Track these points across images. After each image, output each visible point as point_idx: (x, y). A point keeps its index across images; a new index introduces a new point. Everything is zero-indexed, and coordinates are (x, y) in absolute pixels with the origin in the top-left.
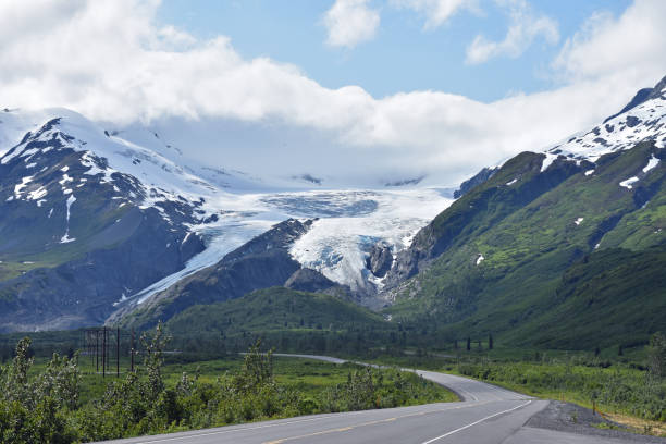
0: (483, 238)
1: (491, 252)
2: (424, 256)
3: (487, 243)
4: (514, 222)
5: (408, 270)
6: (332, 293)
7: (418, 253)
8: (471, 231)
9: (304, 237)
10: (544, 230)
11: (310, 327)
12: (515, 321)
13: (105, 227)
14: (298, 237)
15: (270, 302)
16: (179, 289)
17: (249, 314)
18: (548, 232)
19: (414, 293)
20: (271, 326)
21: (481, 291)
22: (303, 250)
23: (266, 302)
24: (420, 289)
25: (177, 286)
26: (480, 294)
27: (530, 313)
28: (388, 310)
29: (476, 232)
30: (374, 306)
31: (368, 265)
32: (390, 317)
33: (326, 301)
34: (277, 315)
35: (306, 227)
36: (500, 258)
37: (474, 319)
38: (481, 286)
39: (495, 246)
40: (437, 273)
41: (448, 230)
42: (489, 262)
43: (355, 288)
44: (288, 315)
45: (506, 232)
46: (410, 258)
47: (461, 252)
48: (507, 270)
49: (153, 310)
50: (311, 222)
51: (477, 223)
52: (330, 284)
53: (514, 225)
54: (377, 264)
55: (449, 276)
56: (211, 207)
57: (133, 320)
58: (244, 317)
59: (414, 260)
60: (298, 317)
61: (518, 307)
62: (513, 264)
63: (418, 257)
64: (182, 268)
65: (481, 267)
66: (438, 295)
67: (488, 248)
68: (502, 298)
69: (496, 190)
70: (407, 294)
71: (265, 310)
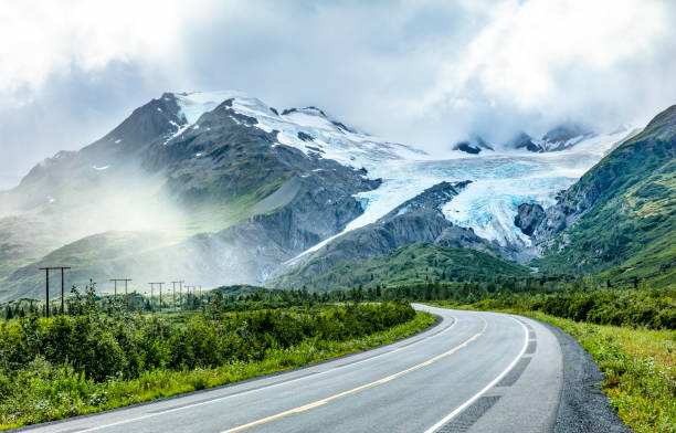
0: (633, 190)
1: (641, 204)
2: (573, 211)
3: (636, 194)
4: (664, 172)
5: (557, 225)
6: (479, 247)
7: (567, 208)
8: (621, 184)
9: (455, 198)
11: (451, 280)
13: (268, 195)
14: (449, 199)
15: (413, 257)
16: (331, 248)
17: (391, 269)
19: (562, 247)
21: (631, 240)
22: (456, 211)
23: (410, 257)
24: (568, 242)
25: (328, 246)
26: (630, 243)
28: (536, 262)
29: (625, 185)
30: (522, 259)
31: (517, 222)
32: (536, 270)
33: (470, 255)
34: (419, 269)
35: (457, 189)
36: (651, 208)
37: (622, 267)
38: (630, 236)
39: (646, 197)
40: (586, 227)
41: (597, 185)
42: (639, 213)
43: (503, 244)
44: (431, 269)
45: (657, 182)
46: (558, 213)
47: (610, 205)
48: (658, 219)
49: (305, 269)
50: (462, 185)
51: (626, 176)
52: (478, 240)
53: (665, 176)
54: (526, 221)
55: (597, 228)
56: (372, 176)
57: (285, 279)
58: (386, 273)
59: (563, 215)
60: (441, 271)
61: (670, 252)
62: (665, 212)
63: (567, 212)
64: (340, 231)
65: (630, 218)
66: (586, 247)
67: (638, 199)
68: (652, 247)
69: (645, 143)
70: (555, 248)
71: (408, 265)
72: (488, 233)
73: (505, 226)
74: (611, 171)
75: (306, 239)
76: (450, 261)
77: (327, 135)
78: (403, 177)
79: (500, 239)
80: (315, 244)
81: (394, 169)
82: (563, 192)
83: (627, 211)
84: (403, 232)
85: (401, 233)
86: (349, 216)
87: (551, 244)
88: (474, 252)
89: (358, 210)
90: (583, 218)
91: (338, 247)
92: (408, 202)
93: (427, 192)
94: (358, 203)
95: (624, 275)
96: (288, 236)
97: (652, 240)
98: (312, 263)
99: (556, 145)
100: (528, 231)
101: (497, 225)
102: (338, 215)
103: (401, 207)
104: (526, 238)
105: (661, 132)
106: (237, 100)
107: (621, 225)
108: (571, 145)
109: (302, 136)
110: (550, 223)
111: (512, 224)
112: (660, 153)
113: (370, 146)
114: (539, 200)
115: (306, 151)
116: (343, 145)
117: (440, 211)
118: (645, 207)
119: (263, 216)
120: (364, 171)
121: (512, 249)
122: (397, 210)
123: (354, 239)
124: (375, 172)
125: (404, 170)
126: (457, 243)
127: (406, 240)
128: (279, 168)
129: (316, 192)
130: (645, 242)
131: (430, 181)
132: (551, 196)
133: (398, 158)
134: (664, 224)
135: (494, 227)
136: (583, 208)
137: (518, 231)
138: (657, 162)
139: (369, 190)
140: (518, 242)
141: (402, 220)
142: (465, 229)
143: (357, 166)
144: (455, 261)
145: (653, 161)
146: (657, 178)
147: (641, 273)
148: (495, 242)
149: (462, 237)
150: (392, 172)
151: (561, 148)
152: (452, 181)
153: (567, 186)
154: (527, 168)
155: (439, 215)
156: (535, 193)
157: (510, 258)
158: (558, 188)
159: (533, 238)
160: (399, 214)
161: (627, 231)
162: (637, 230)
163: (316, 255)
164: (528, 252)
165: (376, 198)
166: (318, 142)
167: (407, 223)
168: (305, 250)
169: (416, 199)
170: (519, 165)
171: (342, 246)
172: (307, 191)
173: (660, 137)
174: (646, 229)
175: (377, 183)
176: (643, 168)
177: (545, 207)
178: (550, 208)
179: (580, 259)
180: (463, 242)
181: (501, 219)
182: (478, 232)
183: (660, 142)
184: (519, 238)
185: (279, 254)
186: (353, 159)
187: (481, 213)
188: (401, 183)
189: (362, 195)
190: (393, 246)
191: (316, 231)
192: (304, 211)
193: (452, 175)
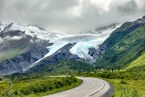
0: (117, 44)
1: (119, 47)
2: (103, 50)
3: (118, 45)
4: (125, 39)
5: (99, 53)
6: (80, 60)
7: (101, 49)
8: (114, 42)
9: (73, 48)
10: (133, 41)
11: (73, 69)
12: (126, 64)
13: (23, 48)
14: (71, 48)
15: (63, 64)
16: (41, 62)
17: (58, 67)
18: (134, 41)
19: (101, 59)
20: (63, 69)
21: (117, 57)
22: (73, 51)
23: (62, 64)
24: (102, 58)
25: (40, 61)
26: (117, 58)
27: (130, 61)
28: (94, 63)
29: (115, 43)
30: (91, 63)
31: (89, 53)
32: (95, 65)
33: (78, 62)
34: (65, 67)
35: (73, 45)
36: (122, 49)
37: (115, 64)
38: (117, 56)
39: (121, 46)
40: (106, 54)
41: (109, 43)
42: (119, 50)
43: (86, 59)
44: (68, 66)
45: (123, 42)
46: (99, 50)
47: (112, 48)
48: (124, 51)
49: (35, 68)
50: (74, 44)
51: (116, 40)
52: (79, 58)
53: (125, 40)
54: (91, 52)
55: (109, 54)
56: (50, 42)
57: (30, 70)
58: (56, 68)
59: (101, 51)
60: (70, 67)
61: (127, 60)
62: (125, 50)
63: (101, 50)
64: (43, 57)
65: (117, 51)
66: (107, 59)
67: (119, 46)
68: (123, 58)
69: (120, 32)
70: (99, 59)
71: (62, 66)
72: (82, 56)
73: (86, 54)
74: (112, 39)
75: (34, 60)
76: (73, 64)
77: (38, 32)
78: (59, 42)
79: (85, 58)
80: (37, 61)
81: (56, 40)
82: (100, 45)
83: (116, 50)
84: (60, 57)
85: (59, 57)
86: (45, 53)
87: (98, 58)
88: (79, 61)
89: (48, 51)
90: (105, 51)
91: (43, 62)
92: (60, 49)
93: (66, 46)
94: (48, 50)
95: (116, 66)
96: (29, 59)
97: (122, 56)
98: (37, 66)
99: (98, 32)
100: (92, 55)
101: (84, 54)
102: (42, 53)
103: (59, 50)
104: (91, 57)
105: (123, 29)
106: (14, 23)
107: (115, 53)
108: (101, 32)
109: (32, 32)
110: (97, 53)
111: (88, 54)
112: (123, 35)
113: (50, 34)
114: (94, 47)
115: (33, 36)
116: (43, 34)
117: (69, 51)
118: (121, 48)
119: (23, 54)
120: (48, 41)
121: (88, 60)
122: (58, 51)
123: (47, 59)
124: (51, 41)
125: (59, 40)
126: (74, 59)
127: (61, 59)
128: (26, 41)
129: (36, 47)
130: (121, 57)
131: (66, 43)
132: (97, 46)
133: (57, 37)
134: (125, 52)
135: (83, 55)
136: (105, 49)
137: (89, 55)
138: (123, 37)
139: (50, 46)
140: (89, 58)
141: (59, 54)
142: (76, 55)
143: (47, 39)
144: (74, 64)
145: (122, 36)
146: (123, 41)
147: (120, 65)
148: (84, 58)
149: (75, 58)
150: (56, 41)
151: (99, 33)
152: (72, 43)
153: (101, 43)
154: (91, 38)
155: (69, 52)
156: (93, 45)
157: (88, 63)
158: (99, 44)
159: (93, 57)
160: (59, 52)
161: (116, 54)
162: (119, 54)
163: (37, 64)
164: (92, 61)
165: (52, 48)
166: (36, 33)
167: (61, 54)
168: (34, 62)
169: (63, 48)
170: (89, 38)
171: (44, 61)
172: (34, 47)
173: (123, 30)
174: (121, 54)
175: (52, 44)
176: (120, 38)
177: (96, 49)
178: (97, 49)
179: (105, 62)
180: (75, 59)
181: (85, 53)
182: (79, 56)
183: (123, 32)
184: (90, 57)
185: (27, 64)
186: (45, 38)
187: (80, 51)
188: (58, 44)
189: (48, 47)
190: (57, 60)
191: (37, 57)
192: (33, 52)
193: (71, 41)
